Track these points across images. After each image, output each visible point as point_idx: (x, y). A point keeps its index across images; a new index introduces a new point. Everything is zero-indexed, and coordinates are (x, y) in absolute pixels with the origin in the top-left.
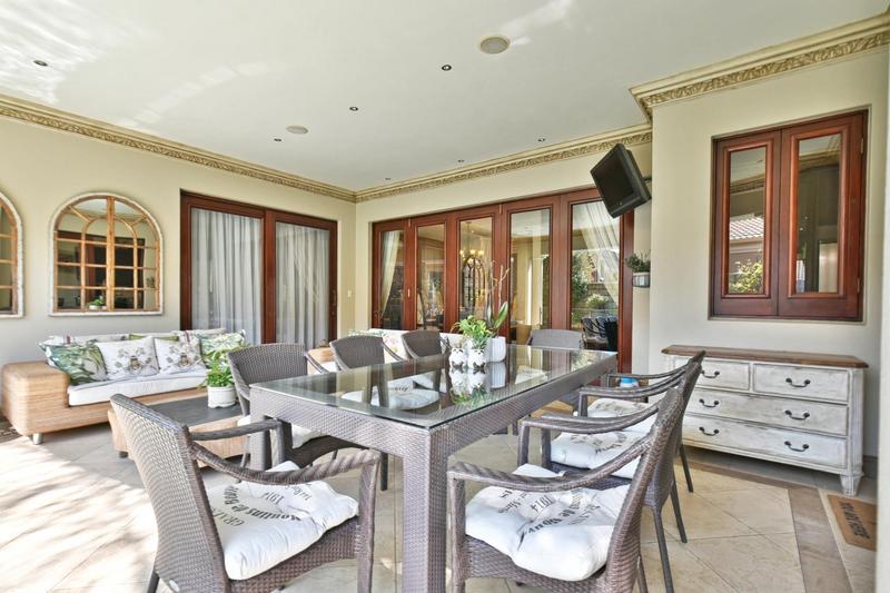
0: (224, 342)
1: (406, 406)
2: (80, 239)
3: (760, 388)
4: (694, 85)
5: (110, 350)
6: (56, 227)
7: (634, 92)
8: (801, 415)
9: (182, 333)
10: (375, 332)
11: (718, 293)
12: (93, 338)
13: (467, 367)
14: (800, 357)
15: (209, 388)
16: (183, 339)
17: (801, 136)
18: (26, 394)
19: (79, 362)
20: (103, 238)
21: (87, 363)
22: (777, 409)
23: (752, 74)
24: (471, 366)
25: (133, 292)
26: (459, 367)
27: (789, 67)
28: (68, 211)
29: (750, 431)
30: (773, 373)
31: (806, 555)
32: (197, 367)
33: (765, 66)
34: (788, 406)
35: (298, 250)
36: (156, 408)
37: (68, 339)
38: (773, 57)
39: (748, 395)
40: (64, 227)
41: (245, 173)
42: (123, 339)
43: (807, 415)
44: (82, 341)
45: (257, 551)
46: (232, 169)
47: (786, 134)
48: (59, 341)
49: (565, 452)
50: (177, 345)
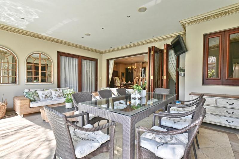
0: (69, 91)
1: (118, 109)
2: (32, 64)
3: (219, 105)
4: (198, 20)
5: (40, 93)
6: (26, 61)
7: (181, 22)
8: (231, 113)
9: (58, 88)
10: (108, 88)
11: (205, 78)
12: (36, 90)
13: (136, 98)
14: (230, 96)
15: (66, 103)
16: (58, 90)
17: (231, 33)
18: (19, 104)
19: (33, 96)
20: (38, 64)
21: (34, 96)
22: (224, 111)
23: (216, 16)
24: (137, 98)
25: (45, 78)
26: (134, 98)
27: (227, 13)
28: (29, 57)
29: (215, 117)
30: (222, 101)
31: (236, 153)
32: (62, 97)
33: (220, 14)
34: (227, 110)
35: (87, 66)
36: (53, 108)
37: (30, 90)
38: (222, 11)
39: (215, 107)
40: (28, 61)
41: (74, 46)
42: (43, 90)
43: (233, 113)
44: (33, 91)
45: (84, 150)
46: (70, 46)
47: (226, 33)
48: (27, 91)
49: (165, 123)
50: (57, 92)
